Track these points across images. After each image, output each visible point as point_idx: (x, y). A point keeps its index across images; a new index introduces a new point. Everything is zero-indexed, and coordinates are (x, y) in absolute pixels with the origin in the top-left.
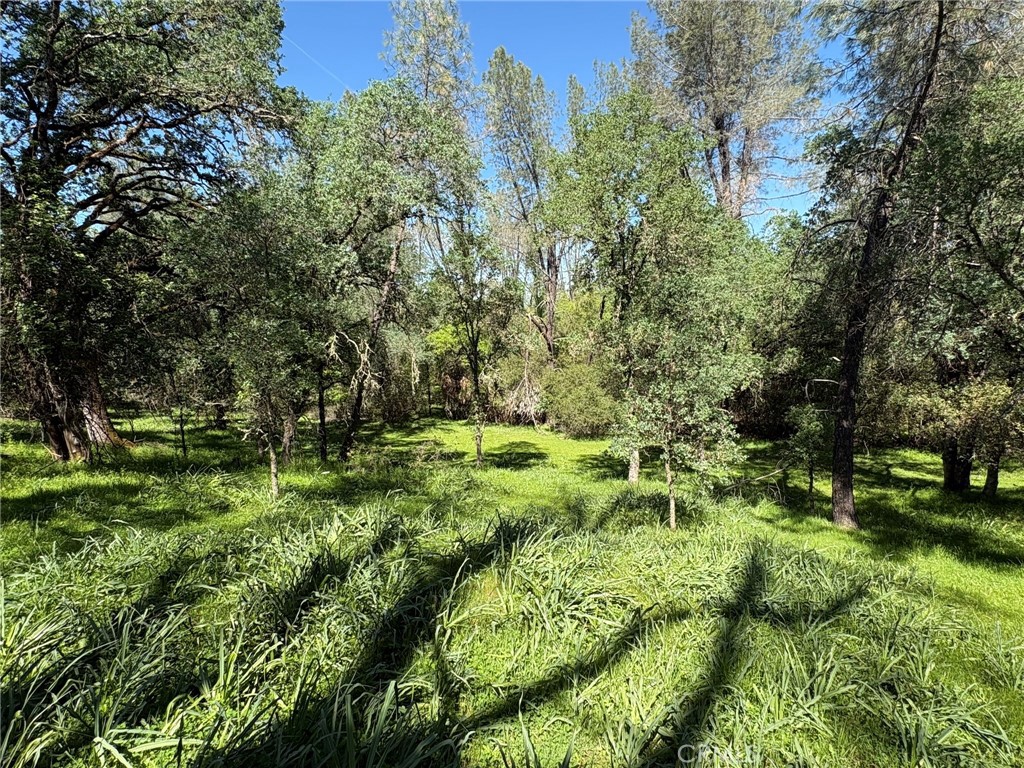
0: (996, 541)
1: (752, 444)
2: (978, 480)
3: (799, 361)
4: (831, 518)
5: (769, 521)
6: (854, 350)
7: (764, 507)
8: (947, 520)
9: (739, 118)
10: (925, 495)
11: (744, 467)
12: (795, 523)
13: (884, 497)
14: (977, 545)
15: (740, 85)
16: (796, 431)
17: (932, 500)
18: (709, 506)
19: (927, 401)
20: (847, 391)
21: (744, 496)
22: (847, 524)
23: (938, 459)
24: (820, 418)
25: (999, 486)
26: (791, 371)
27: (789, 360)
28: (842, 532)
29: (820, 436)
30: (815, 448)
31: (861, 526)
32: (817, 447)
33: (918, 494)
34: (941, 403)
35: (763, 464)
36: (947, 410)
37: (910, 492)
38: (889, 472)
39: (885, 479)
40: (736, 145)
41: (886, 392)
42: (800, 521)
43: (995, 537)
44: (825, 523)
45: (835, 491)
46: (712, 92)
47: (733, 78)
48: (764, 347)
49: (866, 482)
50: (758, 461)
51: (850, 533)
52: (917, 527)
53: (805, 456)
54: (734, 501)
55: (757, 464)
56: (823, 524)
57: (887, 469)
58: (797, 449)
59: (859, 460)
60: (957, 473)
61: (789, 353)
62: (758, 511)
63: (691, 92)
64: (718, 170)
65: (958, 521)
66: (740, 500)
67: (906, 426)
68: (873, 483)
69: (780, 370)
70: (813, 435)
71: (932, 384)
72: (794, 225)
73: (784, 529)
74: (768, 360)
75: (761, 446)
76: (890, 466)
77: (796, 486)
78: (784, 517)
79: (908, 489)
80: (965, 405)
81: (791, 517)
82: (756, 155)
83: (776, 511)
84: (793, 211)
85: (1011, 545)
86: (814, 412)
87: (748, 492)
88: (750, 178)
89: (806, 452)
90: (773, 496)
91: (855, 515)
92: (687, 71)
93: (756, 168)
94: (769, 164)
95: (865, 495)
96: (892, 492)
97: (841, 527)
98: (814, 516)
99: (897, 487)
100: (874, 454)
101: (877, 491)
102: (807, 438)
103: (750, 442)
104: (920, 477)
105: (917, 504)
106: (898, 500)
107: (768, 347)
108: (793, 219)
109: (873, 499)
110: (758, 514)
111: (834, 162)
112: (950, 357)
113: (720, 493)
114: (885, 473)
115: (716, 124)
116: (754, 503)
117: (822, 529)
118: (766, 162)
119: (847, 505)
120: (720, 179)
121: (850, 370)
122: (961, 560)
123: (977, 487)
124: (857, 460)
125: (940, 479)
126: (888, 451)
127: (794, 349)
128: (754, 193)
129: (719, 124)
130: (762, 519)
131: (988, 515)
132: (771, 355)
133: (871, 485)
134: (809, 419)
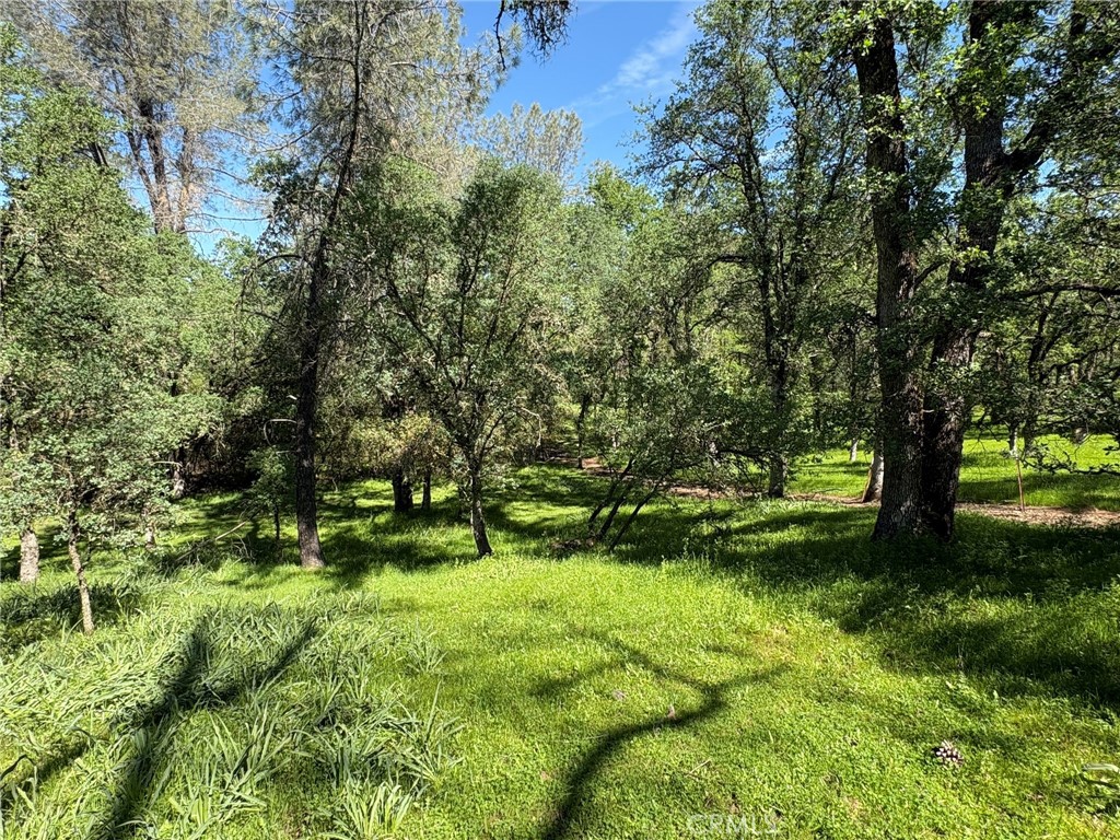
0: (428, 548)
1: (218, 497)
2: (418, 498)
3: (263, 401)
4: (299, 562)
5: (232, 583)
6: (308, 386)
7: (230, 568)
8: (396, 538)
9: (174, 110)
10: (382, 519)
11: (208, 527)
12: (262, 577)
13: (350, 529)
14: (417, 554)
15: (170, 71)
16: (259, 476)
17: (387, 523)
18: (151, 585)
19: (376, 435)
20: (304, 430)
21: (202, 562)
22: (314, 564)
23: (389, 485)
24: (282, 460)
25: (432, 500)
26: (255, 412)
27: (252, 400)
28: (309, 574)
29: (283, 479)
30: (279, 493)
31: (327, 563)
32: (281, 491)
33: (376, 520)
34: (388, 436)
35: (231, 519)
36: (391, 441)
37: (370, 520)
38: (355, 504)
39: (351, 512)
40: (173, 143)
41: (348, 428)
42: (268, 574)
43: (428, 544)
44: (294, 568)
45: (300, 534)
46: (132, 65)
47: (160, 59)
48: (224, 386)
49: (334, 518)
50: (225, 516)
51: (317, 573)
52: (374, 551)
53: (269, 503)
54: (188, 572)
55: (223, 520)
56: (291, 571)
57: (353, 502)
58: (260, 496)
59: (329, 497)
60: (402, 494)
61: (252, 392)
62: (220, 575)
63: (101, 53)
64: (150, 167)
65: (404, 537)
66: (199, 566)
67: (367, 459)
68: (341, 517)
69: (243, 411)
70: (276, 479)
71: (378, 419)
72: (247, 251)
73: (248, 588)
74: (229, 401)
75: (228, 499)
76: (355, 498)
77: (267, 537)
78: (250, 573)
79: (369, 517)
80: (403, 436)
81: (258, 571)
82: (200, 163)
83: (242, 569)
84: (245, 237)
85: (436, 548)
86: (275, 455)
87: (207, 555)
88: (191, 186)
89: (270, 498)
90: (238, 554)
91: (321, 553)
92: (91, 24)
93: (199, 176)
94: (215, 177)
95: (334, 531)
96: (356, 523)
97: (308, 569)
98: (282, 564)
99: (360, 516)
100: (342, 489)
101: (344, 524)
102: (270, 483)
103: (214, 496)
104: (379, 504)
105: (376, 529)
106: (361, 529)
107: (229, 386)
108: (246, 245)
109: (340, 533)
110: (220, 579)
111: (280, 193)
112: (390, 394)
113: (169, 565)
114: (351, 505)
115: (141, 108)
116: (216, 567)
117: (289, 576)
118: (212, 175)
119: (313, 545)
120: (152, 178)
121: (307, 409)
122: (404, 572)
123: (418, 505)
124: (327, 497)
125: (393, 503)
126: (354, 484)
127: (257, 388)
128: (198, 206)
129: (146, 109)
130: (223, 583)
131: (424, 526)
132: (232, 396)
133: (339, 520)
134: (272, 463)
